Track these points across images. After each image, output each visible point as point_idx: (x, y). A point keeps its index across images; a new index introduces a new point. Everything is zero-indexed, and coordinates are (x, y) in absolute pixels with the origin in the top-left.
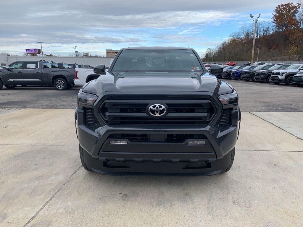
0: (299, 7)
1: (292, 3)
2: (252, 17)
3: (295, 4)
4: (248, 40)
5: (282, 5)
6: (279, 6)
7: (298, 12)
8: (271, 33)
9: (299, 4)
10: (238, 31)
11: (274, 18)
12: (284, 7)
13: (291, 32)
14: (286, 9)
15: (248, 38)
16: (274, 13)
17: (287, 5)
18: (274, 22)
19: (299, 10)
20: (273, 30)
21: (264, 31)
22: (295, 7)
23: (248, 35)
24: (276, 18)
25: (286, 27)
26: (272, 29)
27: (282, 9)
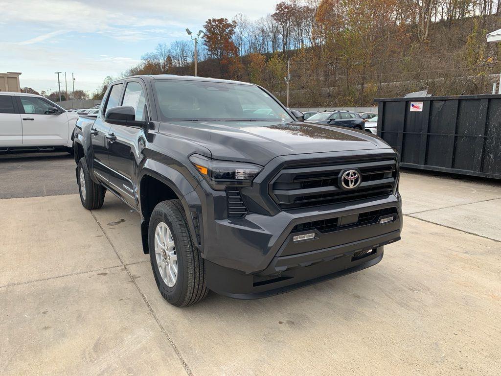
0: (235, 26)
1: (226, 19)
2: (190, 33)
3: (230, 22)
4: (170, 67)
5: (214, 20)
6: (210, 20)
7: (235, 33)
8: (202, 60)
9: (234, 22)
10: (155, 52)
11: (206, 38)
12: (217, 23)
13: (230, 62)
14: (219, 26)
15: (171, 63)
16: (204, 30)
17: (221, 21)
18: (206, 44)
19: (235, 30)
20: (204, 55)
21: (193, 55)
22: (229, 25)
23: (169, 59)
24: (207, 39)
25: (222, 53)
26: (204, 53)
27: (214, 25)
